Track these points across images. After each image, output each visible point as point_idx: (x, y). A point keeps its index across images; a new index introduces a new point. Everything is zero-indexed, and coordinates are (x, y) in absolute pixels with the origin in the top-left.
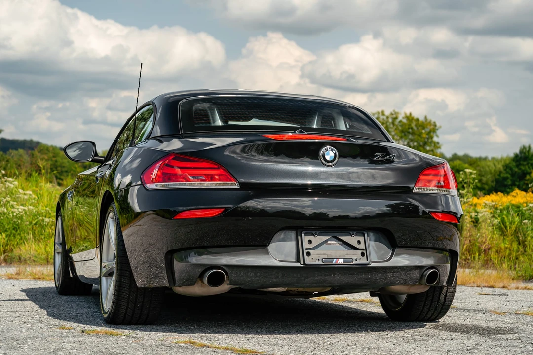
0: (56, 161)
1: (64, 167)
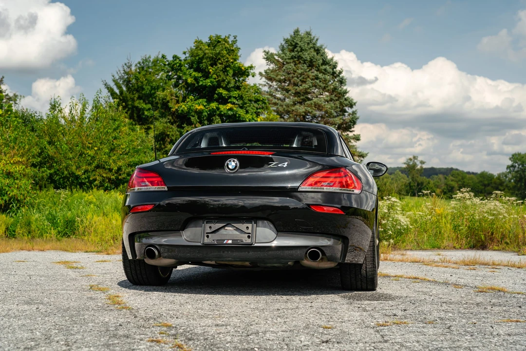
0: (464, 182)
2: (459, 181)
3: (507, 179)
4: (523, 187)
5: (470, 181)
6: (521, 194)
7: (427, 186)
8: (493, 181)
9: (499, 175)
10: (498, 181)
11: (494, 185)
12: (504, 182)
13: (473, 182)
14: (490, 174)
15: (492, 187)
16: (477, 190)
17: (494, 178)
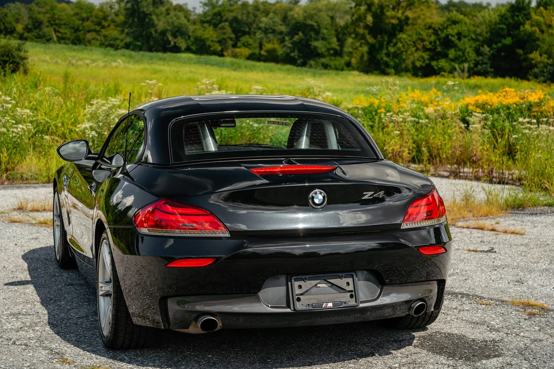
0: (54, 14)
1: (62, 20)
2: (47, 13)
3: (113, 11)
4: (136, 24)
5: (63, 14)
6: (133, 32)
7: (4, 21)
8: (94, 13)
9: (102, 5)
10: (101, 14)
11: (95, 20)
12: (108, 16)
13: (66, 14)
14: (89, 4)
15: (93, 22)
16: (72, 26)
17: (94, 9)
